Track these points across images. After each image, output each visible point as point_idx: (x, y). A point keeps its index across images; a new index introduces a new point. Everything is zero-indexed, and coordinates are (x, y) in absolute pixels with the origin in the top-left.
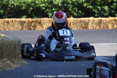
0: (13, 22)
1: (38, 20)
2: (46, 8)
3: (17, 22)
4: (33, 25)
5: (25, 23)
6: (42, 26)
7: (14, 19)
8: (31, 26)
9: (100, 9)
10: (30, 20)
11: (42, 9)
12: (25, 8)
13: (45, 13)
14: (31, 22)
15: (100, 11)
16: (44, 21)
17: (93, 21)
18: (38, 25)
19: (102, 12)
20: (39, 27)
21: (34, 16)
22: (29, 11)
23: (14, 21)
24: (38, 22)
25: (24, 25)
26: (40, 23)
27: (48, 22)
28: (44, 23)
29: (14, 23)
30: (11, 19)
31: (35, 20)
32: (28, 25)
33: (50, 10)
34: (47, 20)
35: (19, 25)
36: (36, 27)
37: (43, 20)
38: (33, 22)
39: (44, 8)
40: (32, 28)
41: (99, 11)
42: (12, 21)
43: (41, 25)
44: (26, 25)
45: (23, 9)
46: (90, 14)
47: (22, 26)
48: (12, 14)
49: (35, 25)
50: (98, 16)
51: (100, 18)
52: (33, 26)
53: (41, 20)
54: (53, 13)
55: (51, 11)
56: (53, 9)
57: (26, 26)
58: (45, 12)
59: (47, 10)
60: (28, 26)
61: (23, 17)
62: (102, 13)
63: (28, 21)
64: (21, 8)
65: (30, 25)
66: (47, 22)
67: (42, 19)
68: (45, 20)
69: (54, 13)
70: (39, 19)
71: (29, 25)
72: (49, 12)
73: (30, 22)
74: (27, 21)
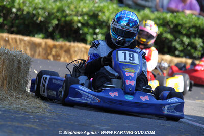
0: (16, 41)
1: (65, 45)
2: (83, 25)
3: (25, 44)
4: (53, 53)
5: (39, 48)
6: (71, 58)
7: (19, 37)
8: (49, 54)
9: (187, 43)
10: (50, 42)
11: (76, 27)
12: (43, 19)
13: (81, 34)
14: (52, 47)
15: (185, 47)
16: (76, 49)
17: (171, 62)
18: (63, 54)
19: (189, 48)
20: (64, 57)
21: (58, 36)
22: (50, 25)
23: (18, 41)
24: (64, 49)
25: (38, 51)
26: (68, 51)
27: (84, 52)
28: (75, 52)
29: (17, 45)
30: (13, 36)
31: (59, 45)
32: (44, 52)
33: (91, 30)
34: (83, 47)
35: (28, 49)
36: (58, 58)
37: (74, 47)
38: (55, 46)
39: (79, 25)
40: (52, 59)
41: (183, 46)
42: (16, 39)
43: (69, 56)
44: (39, 52)
45: (38, 22)
46: (166, 50)
47: (32, 53)
48: (17, 27)
49: (57, 53)
50: (182, 54)
51: (183, 60)
52: (53, 56)
53: (70, 46)
54: (95, 36)
55: (91, 33)
56: (97, 30)
57: (41, 53)
58: (81, 32)
59: (86, 30)
60: (45, 54)
61: (36, 36)
62: (189, 51)
63: (46, 43)
64: (35, 19)
65: (49, 52)
66: (81, 51)
67: (72, 44)
68: (78, 47)
69: (97, 38)
70: (68, 44)
71: (47, 51)
72: (87, 33)
73: (49, 47)
74: (43, 44)
